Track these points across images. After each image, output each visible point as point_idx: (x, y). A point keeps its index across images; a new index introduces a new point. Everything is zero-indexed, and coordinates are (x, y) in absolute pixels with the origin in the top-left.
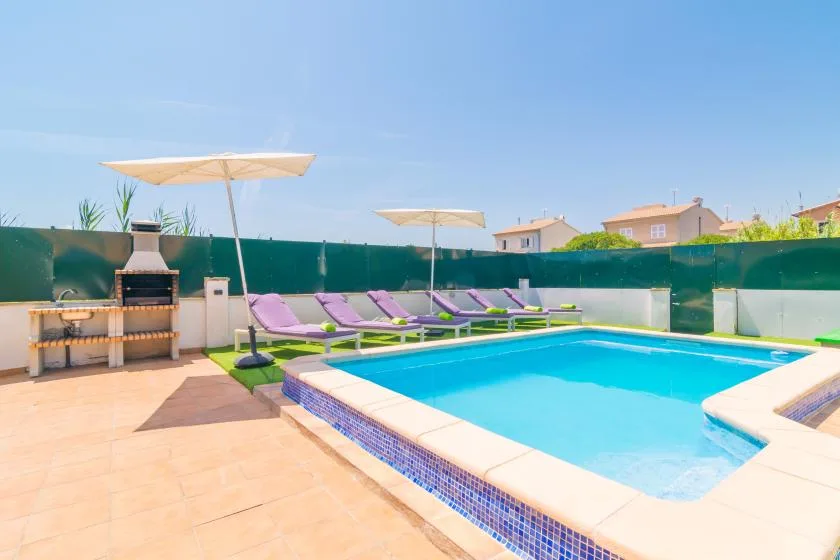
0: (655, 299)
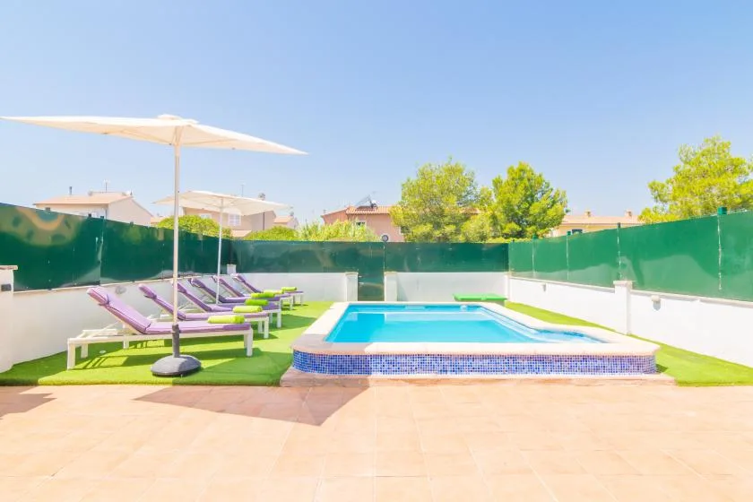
0: (350, 279)
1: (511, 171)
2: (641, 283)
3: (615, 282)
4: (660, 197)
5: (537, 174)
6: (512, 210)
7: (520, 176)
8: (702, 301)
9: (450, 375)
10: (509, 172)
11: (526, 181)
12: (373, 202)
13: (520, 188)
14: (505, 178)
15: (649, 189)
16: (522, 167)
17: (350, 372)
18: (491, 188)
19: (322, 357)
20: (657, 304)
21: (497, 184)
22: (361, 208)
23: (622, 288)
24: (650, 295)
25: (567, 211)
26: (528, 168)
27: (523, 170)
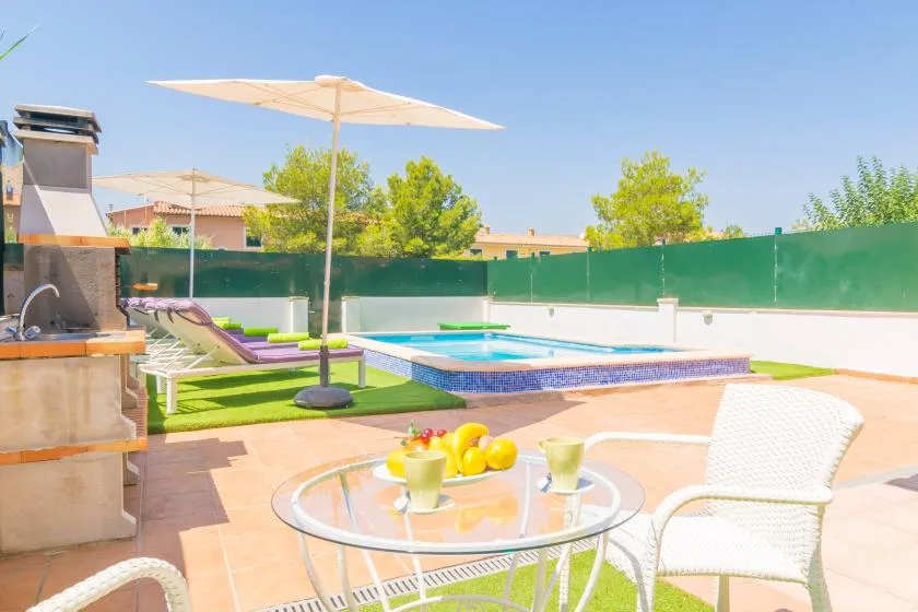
1: (410, 168)
2: (686, 300)
3: (659, 300)
4: (604, 215)
5: (445, 176)
6: (415, 221)
7: (424, 175)
8: (758, 312)
9: (609, 386)
10: (407, 169)
11: (433, 181)
13: (426, 191)
14: (404, 177)
15: (592, 204)
16: (425, 163)
17: (523, 388)
18: (386, 190)
19: (494, 375)
20: (708, 319)
21: (394, 184)
23: (667, 306)
24: (700, 311)
26: (433, 165)
27: (428, 167)
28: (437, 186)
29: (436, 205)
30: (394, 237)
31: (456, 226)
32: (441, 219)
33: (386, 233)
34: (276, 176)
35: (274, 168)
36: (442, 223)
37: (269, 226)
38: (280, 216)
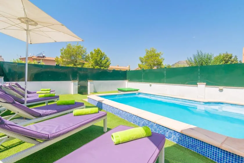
0: (74, 84)
1: (95, 50)
3: (198, 83)
6: (97, 62)
7: (98, 52)
12: (44, 55)
13: (99, 56)
14: (94, 52)
18: (90, 55)
21: (92, 53)
22: (38, 57)
23: (201, 85)
25: (110, 64)
26: (100, 50)
27: (99, 50)
28: (101, 55)
29: (101, 59)
30: (92, 66)
31: (105, 63)
32: (102, 62)
33: (90, 65)
34: (63, 50)
35: (63, 48)
36: (103, 63)
37: (62, 62)
38: (64, 60)
